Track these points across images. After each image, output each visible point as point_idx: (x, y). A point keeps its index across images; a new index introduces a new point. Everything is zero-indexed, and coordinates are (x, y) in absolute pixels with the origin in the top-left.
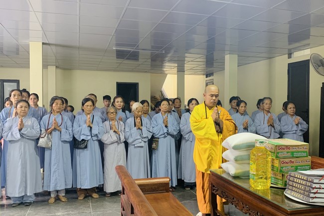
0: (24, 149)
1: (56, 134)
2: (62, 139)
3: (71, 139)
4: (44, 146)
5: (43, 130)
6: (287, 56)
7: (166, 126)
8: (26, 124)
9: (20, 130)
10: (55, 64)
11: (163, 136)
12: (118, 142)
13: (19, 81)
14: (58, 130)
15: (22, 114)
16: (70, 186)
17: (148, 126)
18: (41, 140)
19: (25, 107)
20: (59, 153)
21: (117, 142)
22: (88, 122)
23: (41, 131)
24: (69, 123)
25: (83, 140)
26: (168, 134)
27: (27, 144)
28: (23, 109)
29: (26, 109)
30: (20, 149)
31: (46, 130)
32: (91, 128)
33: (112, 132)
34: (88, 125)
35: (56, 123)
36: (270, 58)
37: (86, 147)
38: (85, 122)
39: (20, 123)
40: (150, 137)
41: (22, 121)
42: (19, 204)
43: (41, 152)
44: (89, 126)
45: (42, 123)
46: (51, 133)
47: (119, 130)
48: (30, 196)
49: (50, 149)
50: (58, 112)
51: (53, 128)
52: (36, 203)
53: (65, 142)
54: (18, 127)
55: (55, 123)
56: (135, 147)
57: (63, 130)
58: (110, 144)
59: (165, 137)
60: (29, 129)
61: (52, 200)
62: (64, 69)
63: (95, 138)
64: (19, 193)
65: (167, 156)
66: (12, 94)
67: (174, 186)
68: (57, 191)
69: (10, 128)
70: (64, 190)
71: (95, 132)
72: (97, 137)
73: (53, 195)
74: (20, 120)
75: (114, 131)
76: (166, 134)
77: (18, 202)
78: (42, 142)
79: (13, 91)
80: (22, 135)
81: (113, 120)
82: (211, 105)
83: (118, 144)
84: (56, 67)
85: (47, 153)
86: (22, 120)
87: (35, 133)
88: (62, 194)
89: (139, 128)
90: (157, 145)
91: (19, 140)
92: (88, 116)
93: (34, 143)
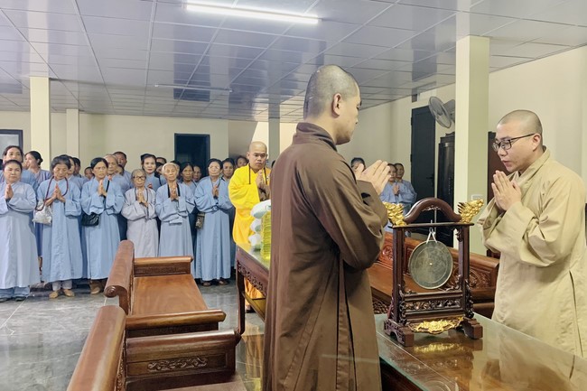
0: (14, 226)
1: (58, 206)
2: (67, 214)
3: (80, 214)
4: (41, 222)
5: (41, 201)
6: (410, 98)
7: (216, 197)
8: (17, 192)
9: (8, 200)
10: (77, 106)
11: (211, 210)
12: (146, 218)
13: (22, 131)
14: (61, 201)
15: (11, 179)
16: (78, 276)
17: (189, 195)
18: (37, 214)
19: (16, 170)
20: (62, 232)
21: (144, 217)
22: (100, 189)
23: (37, 201)
24: (77, 192)
25: (93, 214)
26: (219, 208)
27: (17, 220)
28: (13, 172)
29: (17, 173)
30: (8, 225)
31: (45, 201)
32: (105, 197)
33: (137, 203)
34: (100, 193)
35: (59, 192)
36: (391, 101)
37: (97, 223)
38: (97, 190)
39: (7, 190)
40: (191, 211)
41: (10, 189)
42: (8, 299)
43: (38, 229)
44: (102, 195)
45: (39, 190)
46: (51, 205)
47: (149, 202)
48: (23, 289)
49: (50, 225)
50: (61, 177)
51: (54, 197)
52: (31, 298)
53: (71, 216)
54: (5, 197)
55: (56, 192)
56: (170, 225)
57: (68, 201)
58: (134, 221)
59: (213, 212)
60: (20, 199)
61: (54, 294)
62: (93, 114)
63: (111, 212)
64: (6, 284)
65: (215, 238)
66: (9, 151)
67: (225, 277)
68: (62, 282)
70: (71, 282)
71: (110, 202)
72: (114, 210)
73: (55, 288)
74: (7, 186)
75: (141, 203)
76: (215, 208)
77: (7, 296)
78: (39, 216)
79: (10, 147)
80: (10, 207)
81: (141, 187)
82: (256, 167)
83: (146, 220)
84: (79, 110)
85: (45, 232)
86: (10, 187)
87: (29, 203)
88: (67, 287)
89: (175, 200)
90: (203, 222)
91: (6, 213)
92: (101, 181)
93: (27, 217)
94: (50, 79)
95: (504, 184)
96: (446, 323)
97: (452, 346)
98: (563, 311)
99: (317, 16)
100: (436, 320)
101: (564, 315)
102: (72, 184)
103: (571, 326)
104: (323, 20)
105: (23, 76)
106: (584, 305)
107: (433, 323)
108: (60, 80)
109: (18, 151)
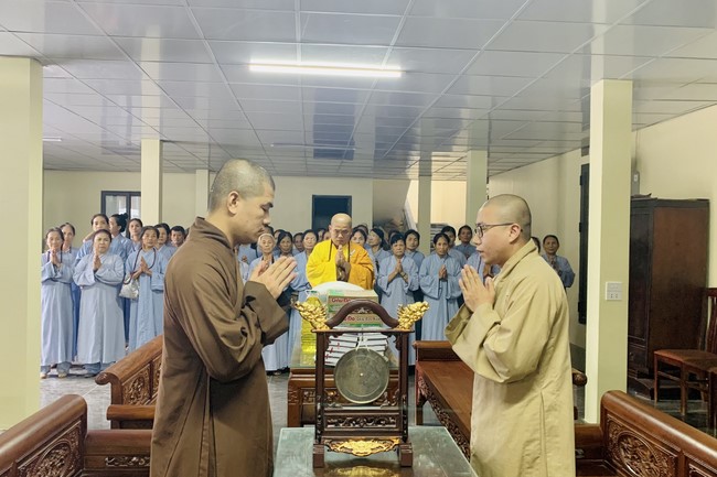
0: (101, 299)
1: (144, 279)
2: (153, 288)
4: (128, 296)
5: (128, 274)
6: (579, 150)
8: (104, 263)
9: (95, 271)
10: (208, 166)
14: (148, 274)
15: (100, 249)
18: (124, 287)
19: (105, 240)
20: (147, 307)
23: (125, 273)
24: (165, 264)
27: (104, 291)
28: (102, 242)
29: (106, 243)
30: (95, 296)
31: (132, 273)
35: (145, 265)
36: (559, 155)
39: (94, 261)
41: (98, 259)
43: (126, 304)
45: (127, 262)
46: (138, 278)
48: (108, 365)
49: (136, 300)
50: (150, 247)
51: (140, 271)
53: (157, 291)
54: (93, 267)
55: (143, 265)
57: (155, 275)
60: (108, 270)
64: (92, 359)
66: (94, 221)
69: (84, 269)
74: (95, 257)
77: (93, 372)
78: (126, 290)
79: (95, 217)
80: (97, 279)
82: (337, 244)
84: (210, 171)
85: (133, 307)
86: (98, 257)
87: (116, 275)
91: (93, 285)
93: (115, 290)
94: (162, 141)
95: (472, 281)
96: (376, 444)
97: (384, 471)
98: (529, 442)
99: (399, 68)
100: (365, 440)
101: (531, 447)
102: (160, 256)
103: (538, 461)
104: (407, 72)
105: (134, 140)
106: (557, 436)
107: (361, 443)
108: (173, 142)
109: (103, 219)
